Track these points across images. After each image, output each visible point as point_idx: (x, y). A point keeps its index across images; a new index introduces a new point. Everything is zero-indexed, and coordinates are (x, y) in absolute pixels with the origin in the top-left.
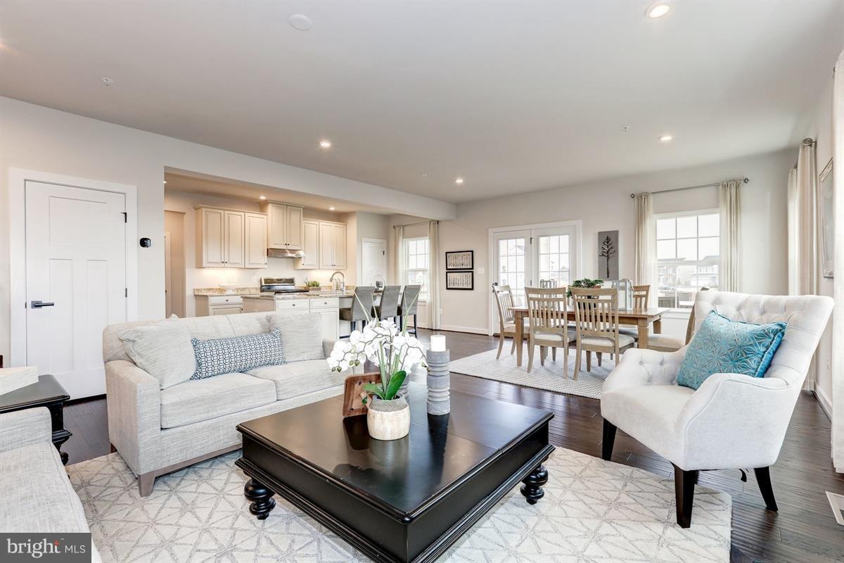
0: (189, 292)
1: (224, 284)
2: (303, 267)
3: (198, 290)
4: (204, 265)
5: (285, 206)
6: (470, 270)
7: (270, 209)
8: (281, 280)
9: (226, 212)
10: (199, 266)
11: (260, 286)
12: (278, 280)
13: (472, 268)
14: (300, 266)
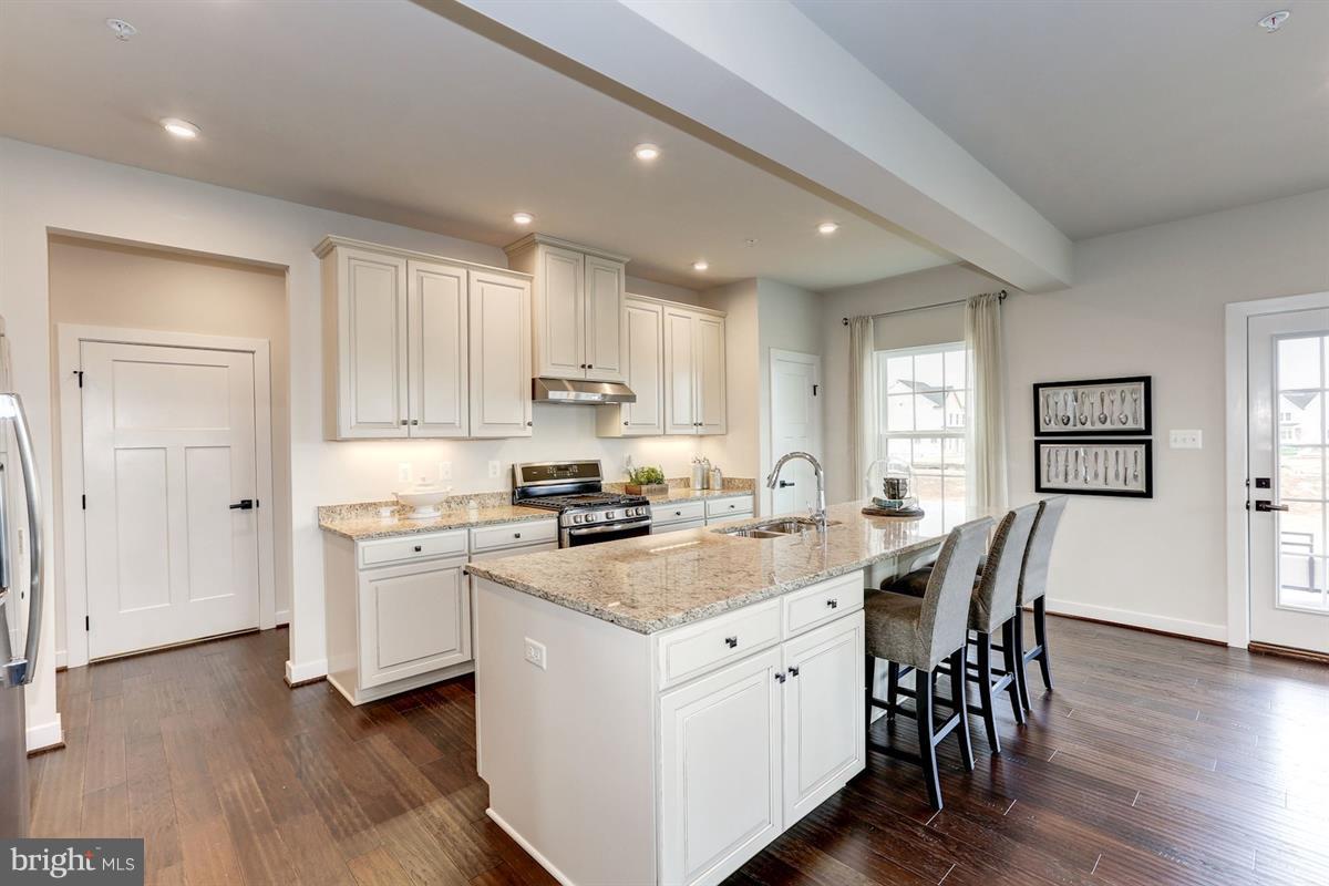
0: (302, 517)
1: (410, 490)
2: (624, 431)
3: (331, 510)
4: (344, 434)
5: (581, 252)
6: (1142, 437)
7: (541, 261)
8: (566, 468)
9: (414, 265)
10: (332, 436)
11: (509, 489)
12: (559, 468)
13: (1148, 431)
14: (618, 428)
